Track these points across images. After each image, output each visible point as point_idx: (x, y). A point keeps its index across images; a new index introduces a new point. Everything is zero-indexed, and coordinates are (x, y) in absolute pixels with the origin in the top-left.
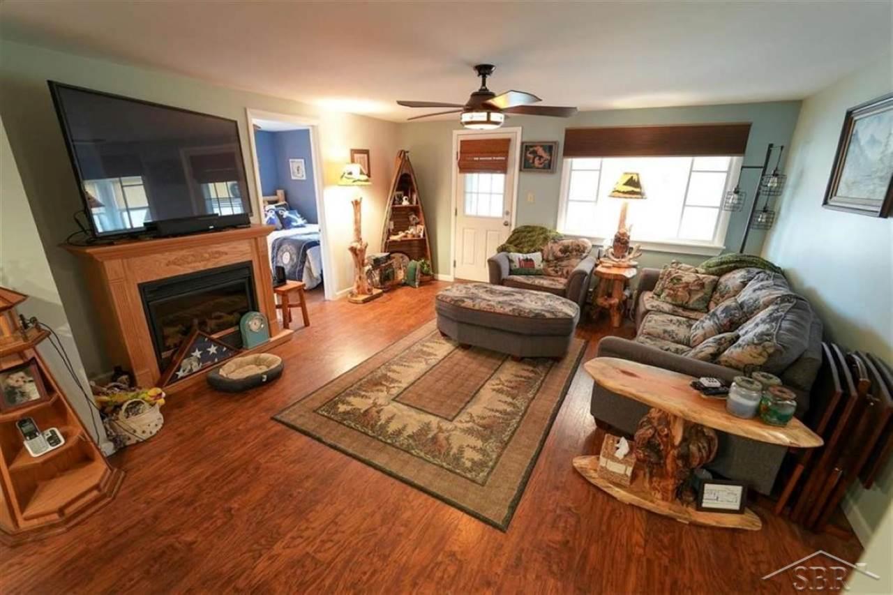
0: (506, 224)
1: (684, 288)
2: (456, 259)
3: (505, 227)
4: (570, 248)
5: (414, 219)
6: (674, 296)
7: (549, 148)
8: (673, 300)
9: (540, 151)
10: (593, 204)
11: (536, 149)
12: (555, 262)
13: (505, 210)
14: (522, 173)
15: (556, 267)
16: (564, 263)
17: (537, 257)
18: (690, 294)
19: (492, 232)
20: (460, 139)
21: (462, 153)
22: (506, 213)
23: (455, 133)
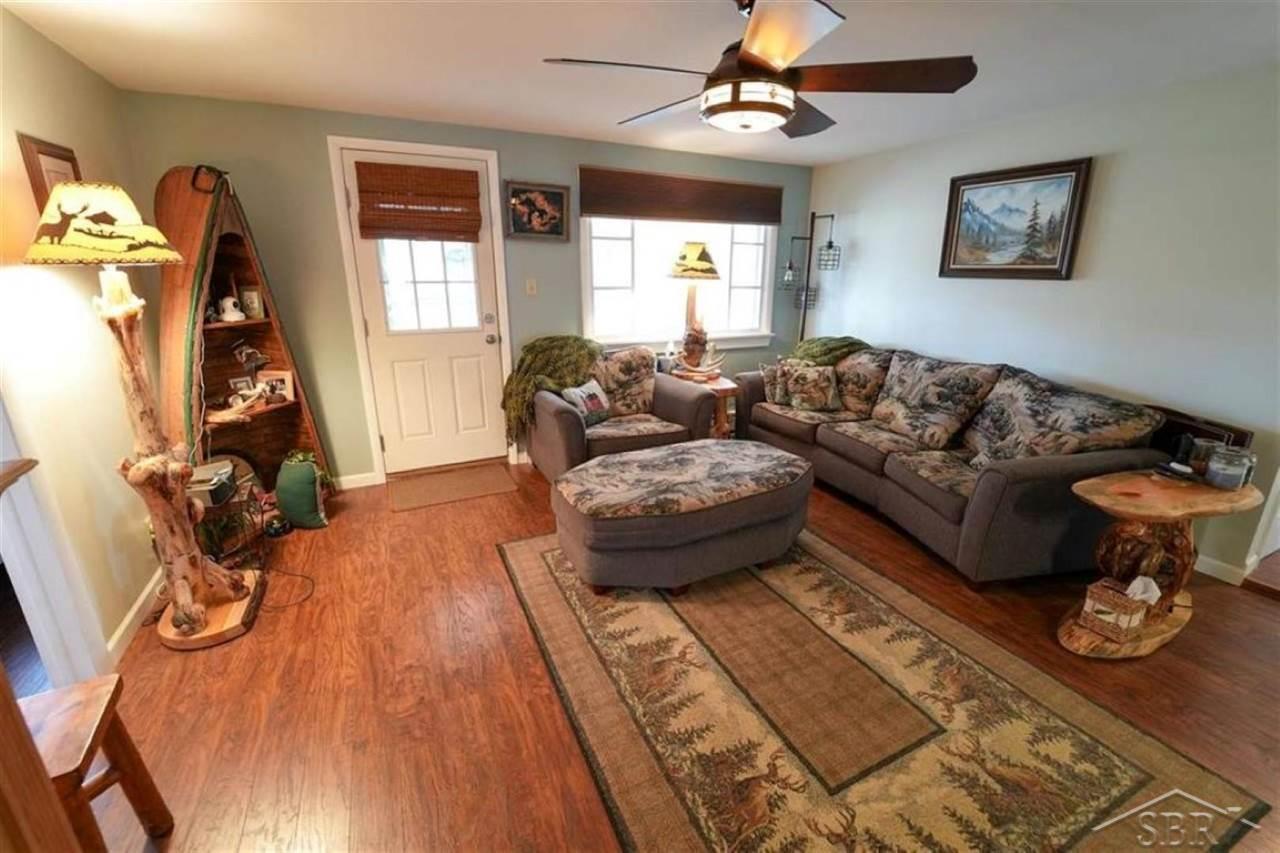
0: (491, 340)
1: (814, 386)
2: (383, 433)
3: (489, 346)
4: (634, 364)
5: (249, 356)
6: (809, 400)
7: (556, 197)
8: (811, 405)
9: (541, 202)
10: (628, 291)
11: (532, 196)
12: (621, 391)
13: (486, 312)
14: (509, 243)
15: (624, 398)
16: (635, 389)
17: (594, 389)
18: (825, 394)
19: (461, 360)
20: (351, 159)
21: (363, 191)
22: (488, 319)
23: (334, 142)
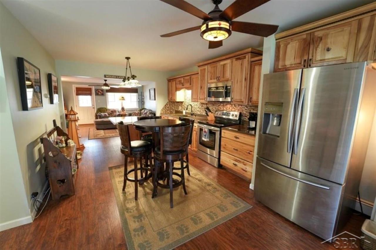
0: (93, 108)
4: (113, 111)
7: (102, 91)
9: (100, 91)
10: (114, 102)
12: (110, 114)
14: (96, 96)
16: (113, 114)
17: (106, 113)
20: (75, 87)
21: (77, 90)
22: (93, 105)
23: (73, 85)
